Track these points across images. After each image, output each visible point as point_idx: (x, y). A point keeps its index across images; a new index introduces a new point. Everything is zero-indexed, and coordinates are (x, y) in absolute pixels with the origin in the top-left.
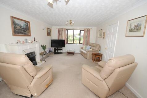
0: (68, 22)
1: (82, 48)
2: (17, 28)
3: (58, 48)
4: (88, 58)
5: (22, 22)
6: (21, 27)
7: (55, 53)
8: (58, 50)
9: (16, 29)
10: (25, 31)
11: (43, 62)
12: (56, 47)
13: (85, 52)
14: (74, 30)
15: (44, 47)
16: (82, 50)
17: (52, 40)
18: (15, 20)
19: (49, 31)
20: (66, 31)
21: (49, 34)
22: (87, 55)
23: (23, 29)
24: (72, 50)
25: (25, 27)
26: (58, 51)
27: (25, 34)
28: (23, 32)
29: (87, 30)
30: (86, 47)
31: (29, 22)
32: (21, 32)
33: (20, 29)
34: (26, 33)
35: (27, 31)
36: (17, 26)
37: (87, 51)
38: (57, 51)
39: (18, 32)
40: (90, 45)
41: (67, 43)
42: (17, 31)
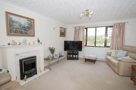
0: (83, 13)
1: (109, 54)
2: (14, 26)
3: (73, 52)
4: (121, 74)
5: (22, 19)
6: (20, 25)
7: (69, 58)
8: (73, 54)
9: (13, 28)
10: (27, 31)
11: (47, 70)
12: (70, 51)
13: (115, 62)
14: (96, 27)
15: (52, 51)
16: (109, 57)
17: (65, 42)
18: (11, 16)
19: (63, 31)
20: (85, 30)
21: (63, 34)
22: (118, 67)
23: (24, 27)
24: (92, 56)
25: (26, 25)
26: (73, 56)
27: (26, 33)
28: (23, 31)
29: (119, 25)
30: (117, 53)
31: (33, 20)
32: (20, 31)
33: (19, 28)
34: (28, 32)
35: (30, 31)
36: (14, 24)
37: (119, 60)
38: (71, 56)
39: (16, 31)
40: (124, 50)
41: (86, 45)
42: (14, 30)
